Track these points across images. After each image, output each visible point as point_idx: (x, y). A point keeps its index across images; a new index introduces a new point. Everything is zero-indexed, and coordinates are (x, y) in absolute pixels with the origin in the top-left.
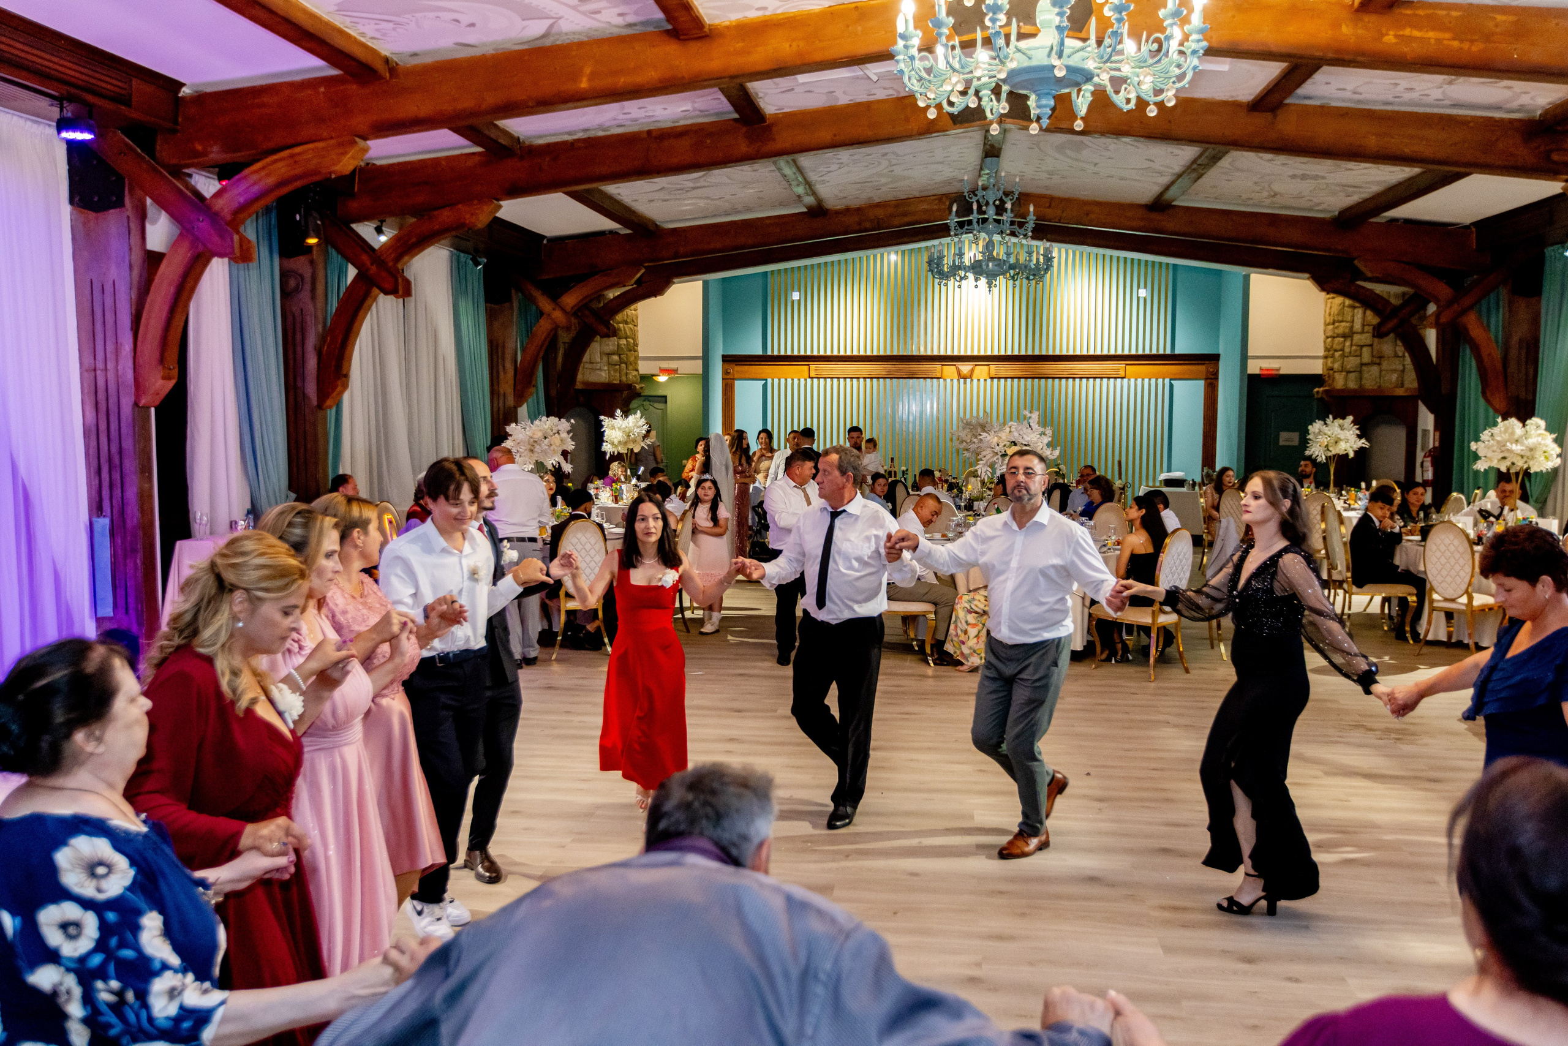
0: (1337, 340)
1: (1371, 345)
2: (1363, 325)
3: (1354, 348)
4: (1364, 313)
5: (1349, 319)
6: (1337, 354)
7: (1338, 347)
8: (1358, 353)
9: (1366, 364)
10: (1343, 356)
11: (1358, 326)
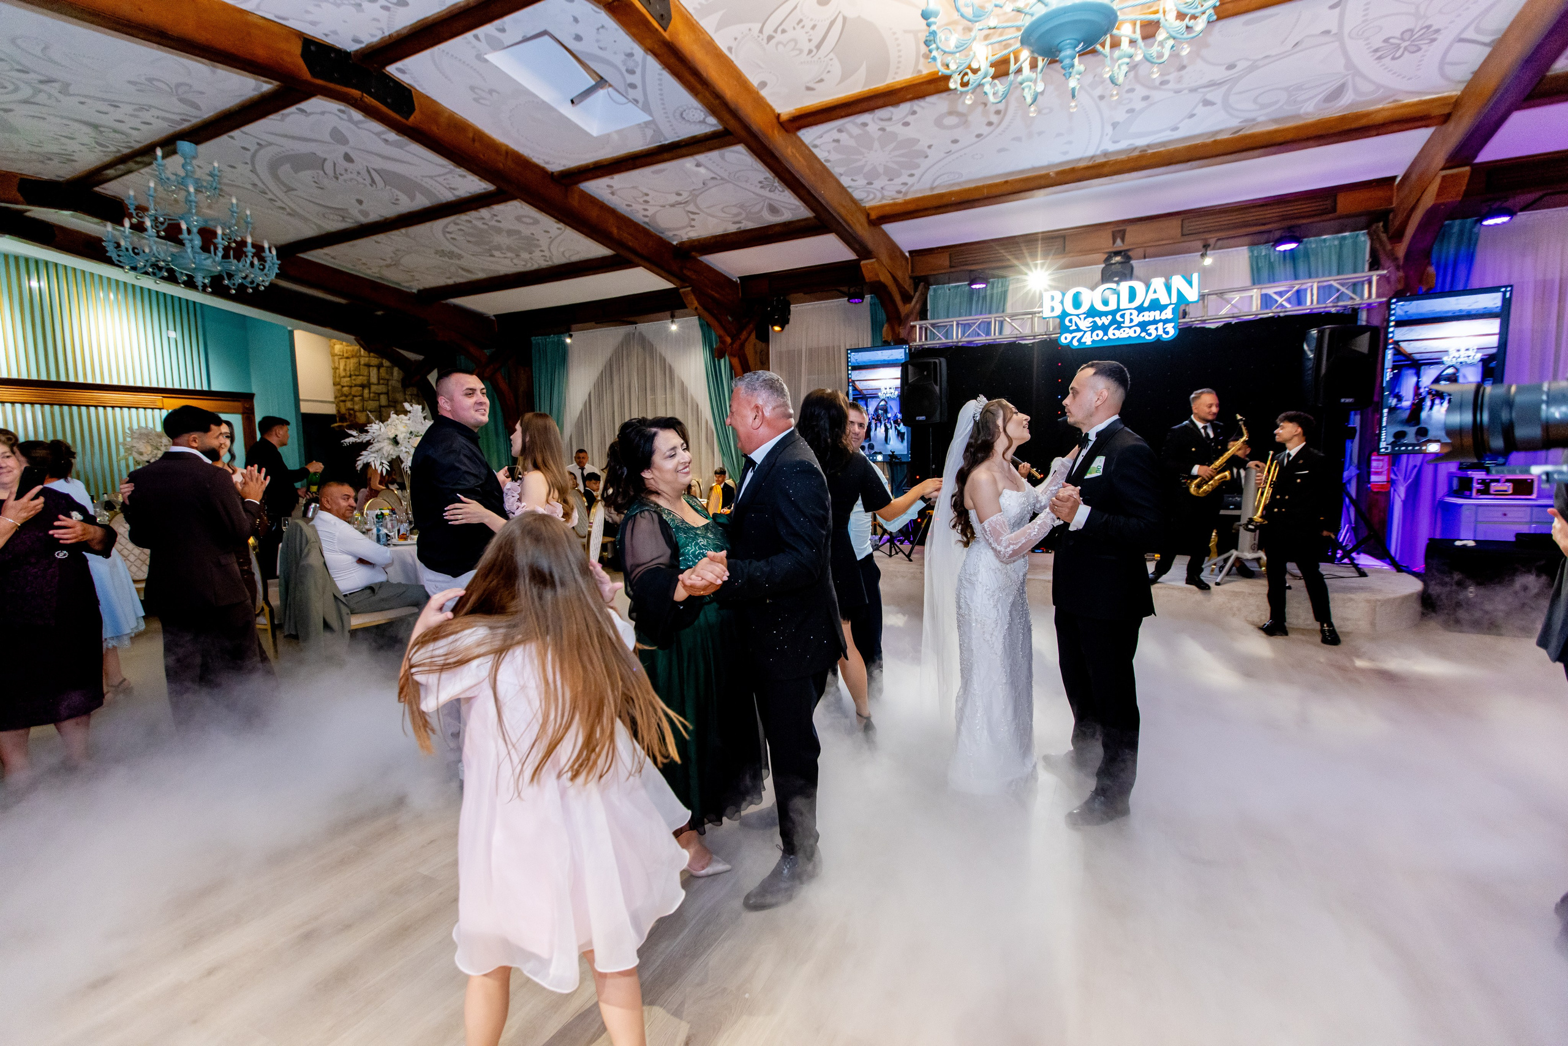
0: (354, 389)
1: (387, 393)
2: (379, 379)
3: (372, 395)
4: (379, 370)
5: (366, 374)
6: (356, 399)
7: (357, 394)
8: (377, 398)
9: (384, 407)
10: (363, 400)
11: (374, 379)
